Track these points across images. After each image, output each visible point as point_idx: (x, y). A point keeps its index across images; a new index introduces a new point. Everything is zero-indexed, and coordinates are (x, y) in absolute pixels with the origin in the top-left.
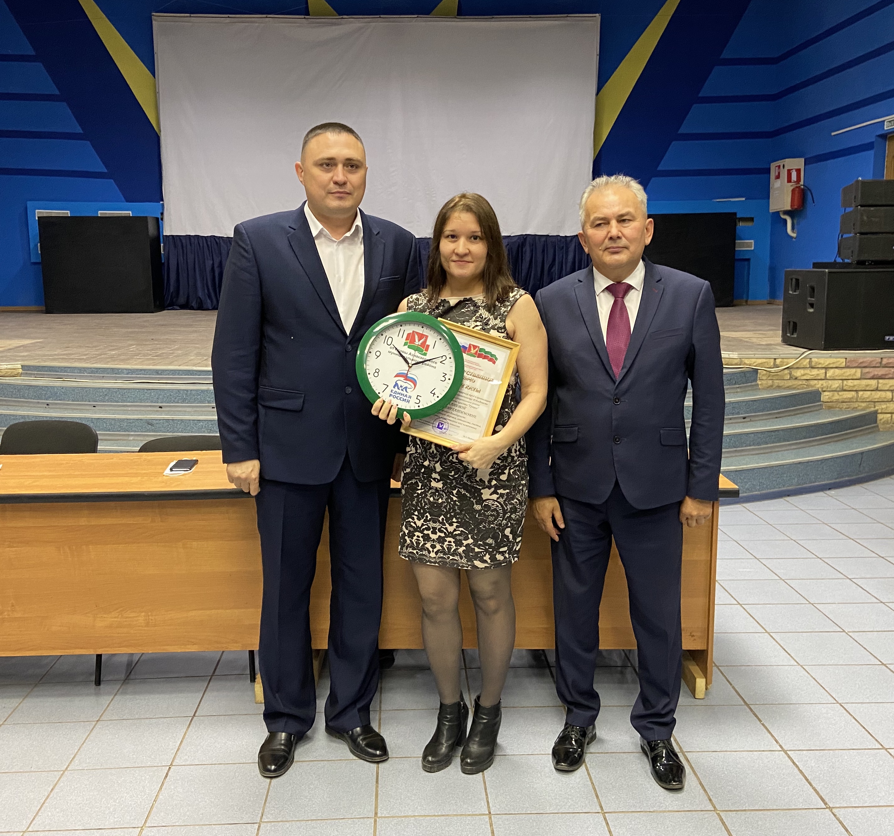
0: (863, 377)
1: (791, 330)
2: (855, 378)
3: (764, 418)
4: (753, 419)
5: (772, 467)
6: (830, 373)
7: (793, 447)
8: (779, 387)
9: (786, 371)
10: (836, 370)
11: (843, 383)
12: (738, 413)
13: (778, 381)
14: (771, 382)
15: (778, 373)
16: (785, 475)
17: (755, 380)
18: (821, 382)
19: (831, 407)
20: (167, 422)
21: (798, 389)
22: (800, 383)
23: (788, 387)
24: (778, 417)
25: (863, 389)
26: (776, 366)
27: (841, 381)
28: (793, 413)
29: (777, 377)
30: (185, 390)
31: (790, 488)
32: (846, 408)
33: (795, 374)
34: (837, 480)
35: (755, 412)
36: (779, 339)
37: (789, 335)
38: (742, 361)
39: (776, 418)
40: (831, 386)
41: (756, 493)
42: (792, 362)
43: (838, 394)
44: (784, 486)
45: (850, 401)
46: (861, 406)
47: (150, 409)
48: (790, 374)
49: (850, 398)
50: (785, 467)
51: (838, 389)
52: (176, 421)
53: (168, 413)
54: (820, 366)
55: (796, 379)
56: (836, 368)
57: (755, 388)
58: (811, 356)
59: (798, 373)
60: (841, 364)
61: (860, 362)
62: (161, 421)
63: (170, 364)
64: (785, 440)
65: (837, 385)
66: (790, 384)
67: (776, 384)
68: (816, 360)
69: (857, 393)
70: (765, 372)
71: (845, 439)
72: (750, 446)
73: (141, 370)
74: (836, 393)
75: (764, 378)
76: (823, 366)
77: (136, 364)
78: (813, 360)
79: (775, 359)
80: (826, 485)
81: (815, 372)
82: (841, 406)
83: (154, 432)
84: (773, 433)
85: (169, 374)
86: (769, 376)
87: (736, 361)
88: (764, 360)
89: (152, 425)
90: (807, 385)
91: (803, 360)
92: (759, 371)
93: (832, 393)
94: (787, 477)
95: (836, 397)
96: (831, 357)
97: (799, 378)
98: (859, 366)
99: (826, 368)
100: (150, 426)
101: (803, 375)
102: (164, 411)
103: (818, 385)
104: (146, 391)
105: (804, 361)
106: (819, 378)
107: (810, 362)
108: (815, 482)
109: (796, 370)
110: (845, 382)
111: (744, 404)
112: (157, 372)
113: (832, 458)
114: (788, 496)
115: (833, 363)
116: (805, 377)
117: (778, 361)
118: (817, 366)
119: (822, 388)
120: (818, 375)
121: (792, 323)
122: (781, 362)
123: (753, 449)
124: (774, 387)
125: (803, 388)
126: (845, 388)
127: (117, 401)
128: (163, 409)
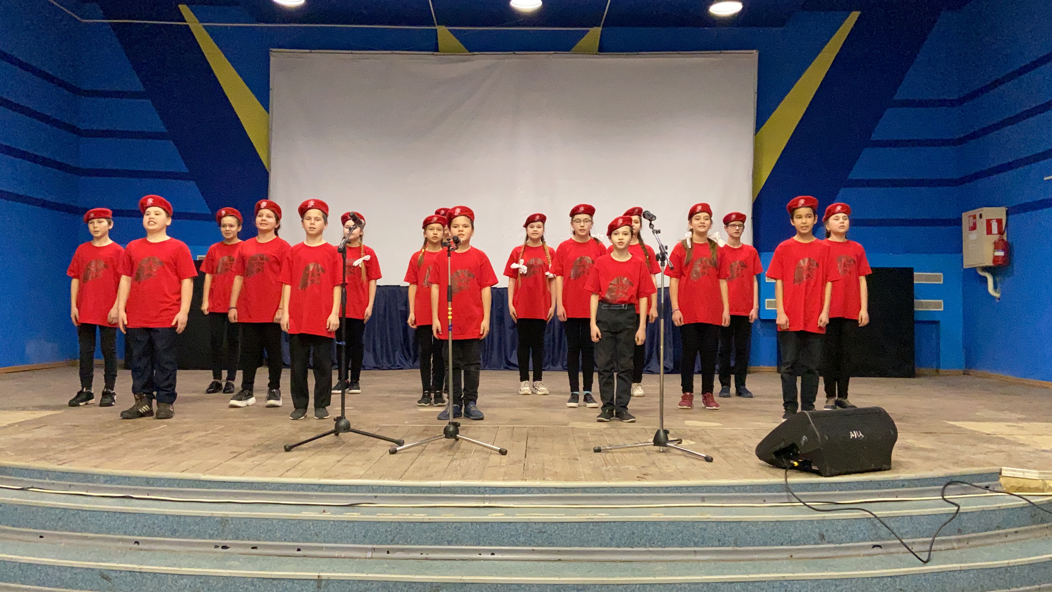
20: (133, 576)
62: (123, 573)
63: (170, 468)
73: (125, 477)
127: (74, 531)
128: (141, 546)
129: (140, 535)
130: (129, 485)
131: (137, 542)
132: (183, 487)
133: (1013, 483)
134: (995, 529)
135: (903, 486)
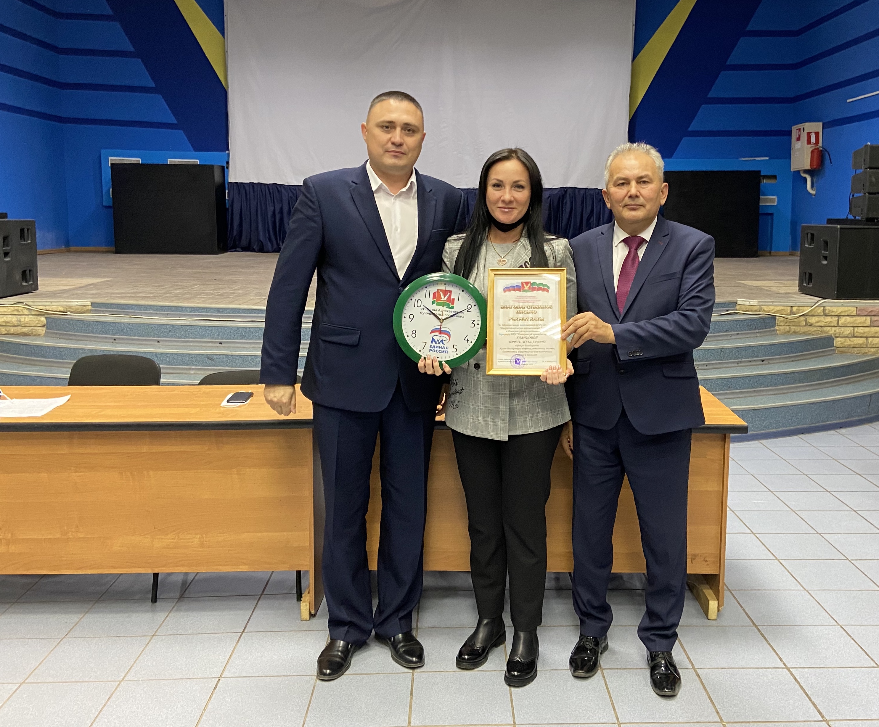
0: (871, 324)
1: (807, 280)
2: (865, 325)
3: (781, 361)
4: (771, 362)
5: (787, 407)
6: (842, 320)
7: (807, 388)
8: (795, 332)
9: (802, 318)
10: (848, 318)
11: (854, 330)
12: (757, 356)
13: (794, 327)
14: (788, 328)
15: (795, 320)
16: (800, 414)
17: (774, 326)
18: (834, 329)
19: (843, 351)
20: (227, 357)
21: (813, 335)
22: (815, 329)
23: (804, 333)
24: (794, 360)
25: (872, 336)
26: (792, 313)
27: (852, 328)
28: (808, 357)
29: (793, 323)
30: (244, 327)
31: (803, 426)
32: (856, 353)
33: (810, 321)
34: (848, 420)
35: (773, 356)
36: (797, 288)
37: (805, 284)
38: (761, 308)
39: (793, 361)
40: (843, 333)
41: (773, 430)
42: (807, 310)
43: (850, 340)
44: (798, 424)
45: (860, 346)
46: (871, 352)
47: (210, 344)
48: (806, 321)
49: (861, 344)
50: (800, 406)
51: (850, 336)
52: (235, 357)
53: (228, 348)
54: (833, 314)
55: (811, 325)
56: (848, 315)
57: (773, 333)
58: (824, 304)
59: (813, 320)
60: (852, 312)
61: (869, 311)
62: (221, 356)
63: (231, 303)
64: (800, 382)
65: (849, 332)
66: (806, 330)
67: (793, 330)
68: (829, 308)
69: (867, 339)
70: (782, 319)
71: (856, 382)
72: (768, 386)
73: (204, 308)
74: (847, 339)
75: (782, 324)
76: (836, 314)
77: (198, 303)
78: (827, 308)
79: (792, 307)
80: (836, 424)
81: (828, 319)
82: (852, 352)
83: (214, 366)
84: (789, 375)
85: (229, 313)
86: (786, 322)
87: (755, 308)
88: (782, 308)
89: (212, 360)
90: (821, 331)
91: (817, 308)
92: (777, 317)
93: (843, 339)
94: (801, 415)
95: (848, 342)
96: (843, 306)
97: (814, 325)
98: (870, 314)
99: (839, 316)
100: (210, 361)
101: (818, 322)
102: (224, 347)
103: (832, 331)
104: (207, 328)
105: (819, 309)
106: (832, 325)
107: (823, 310)
108: (828, 421)
109: (811, 318)
110: (856, 329)
111: (762, 348)
112: (218, 310)
113: (843, 399)
114: (803, 433)
115: (845, 311)
116: (819, 324)
117: (794, 309)
118: (831, 314)
119: (835, 334)
120: (831, 322)
121: (808, 274)
122: (797, 309)
123: (771, 390)
124: (791, 333)
125: (817, 334)
126: (856, 335)
127: (180, 338)
128: (223, 345)
129: (222, 339)
130: (207, 313)
131: (221, 343)
132: (241, 313)
133: (744, 307)
134: (724, 332)
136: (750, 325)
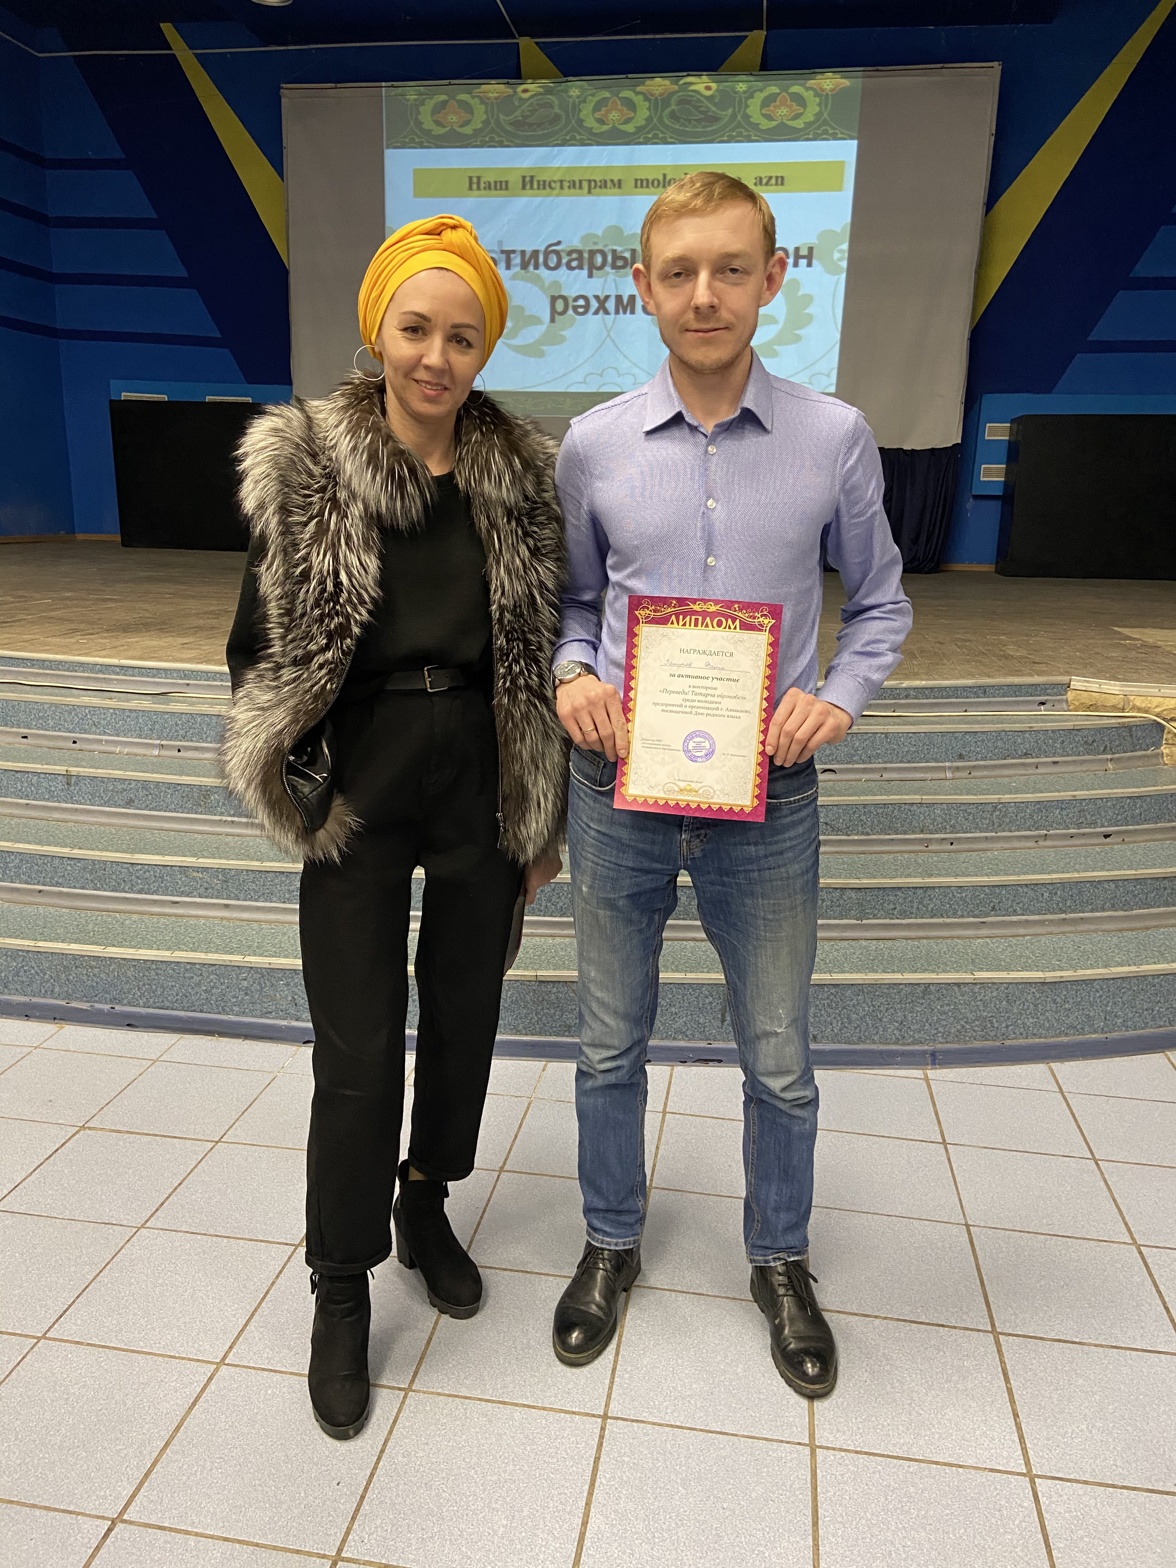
3: (1158, 836)
4: (1129, 839)
12: (1093, 824)
17: (1158, 745)
35: (1137, 823)
41: (1096, 1036)
57: (1154, 761)
84: (1166, 883)
92: (1167, 725)
111: (1109, 804)
133: (1085, 698)
134: (1020, 757)
135: (907, 697)
136: (1090, 739)
